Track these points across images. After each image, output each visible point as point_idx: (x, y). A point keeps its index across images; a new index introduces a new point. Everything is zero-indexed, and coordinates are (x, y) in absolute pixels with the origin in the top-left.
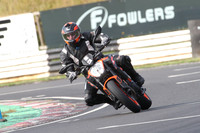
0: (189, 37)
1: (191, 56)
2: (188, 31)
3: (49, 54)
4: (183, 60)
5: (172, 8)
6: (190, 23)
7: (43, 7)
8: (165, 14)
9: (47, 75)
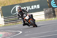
0: (44, 14)
1: (44, 19)
2: (43, 12)
3: (4, 19)
4: (42, 20)
5: (39, 5)
6: (44, 9)
7: (2, 6)
8: (37, 7)
9: (4, 25)
